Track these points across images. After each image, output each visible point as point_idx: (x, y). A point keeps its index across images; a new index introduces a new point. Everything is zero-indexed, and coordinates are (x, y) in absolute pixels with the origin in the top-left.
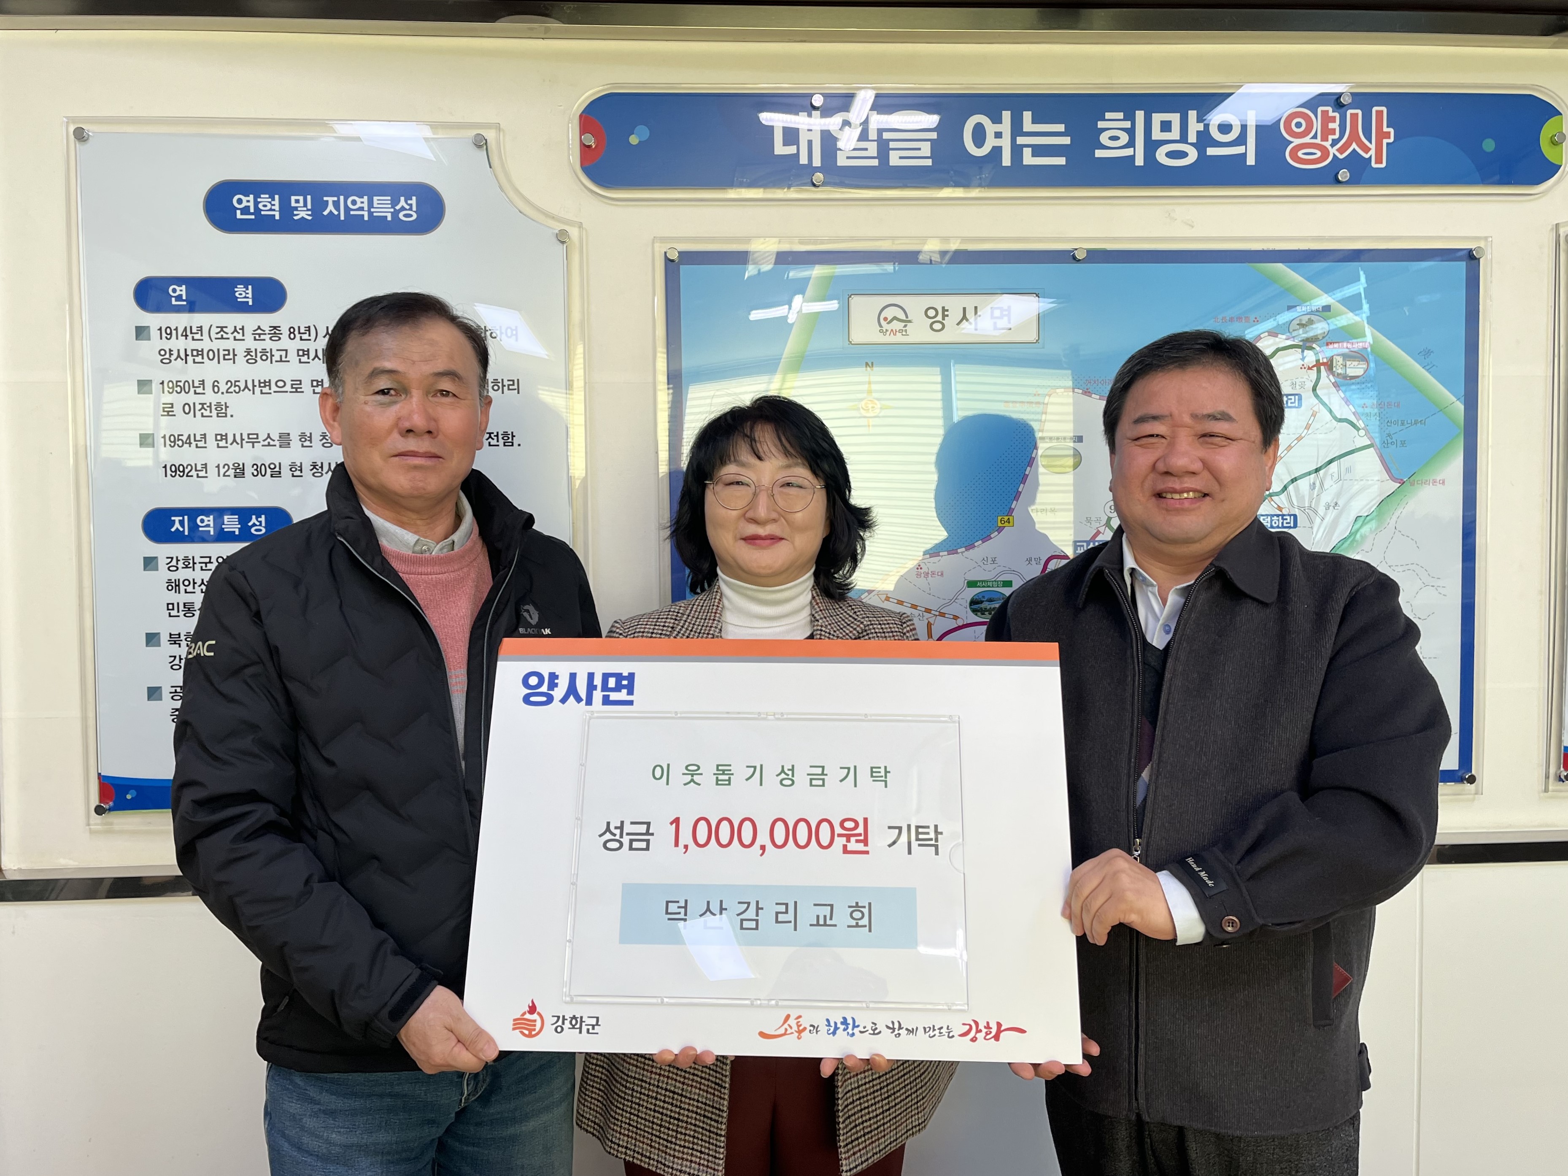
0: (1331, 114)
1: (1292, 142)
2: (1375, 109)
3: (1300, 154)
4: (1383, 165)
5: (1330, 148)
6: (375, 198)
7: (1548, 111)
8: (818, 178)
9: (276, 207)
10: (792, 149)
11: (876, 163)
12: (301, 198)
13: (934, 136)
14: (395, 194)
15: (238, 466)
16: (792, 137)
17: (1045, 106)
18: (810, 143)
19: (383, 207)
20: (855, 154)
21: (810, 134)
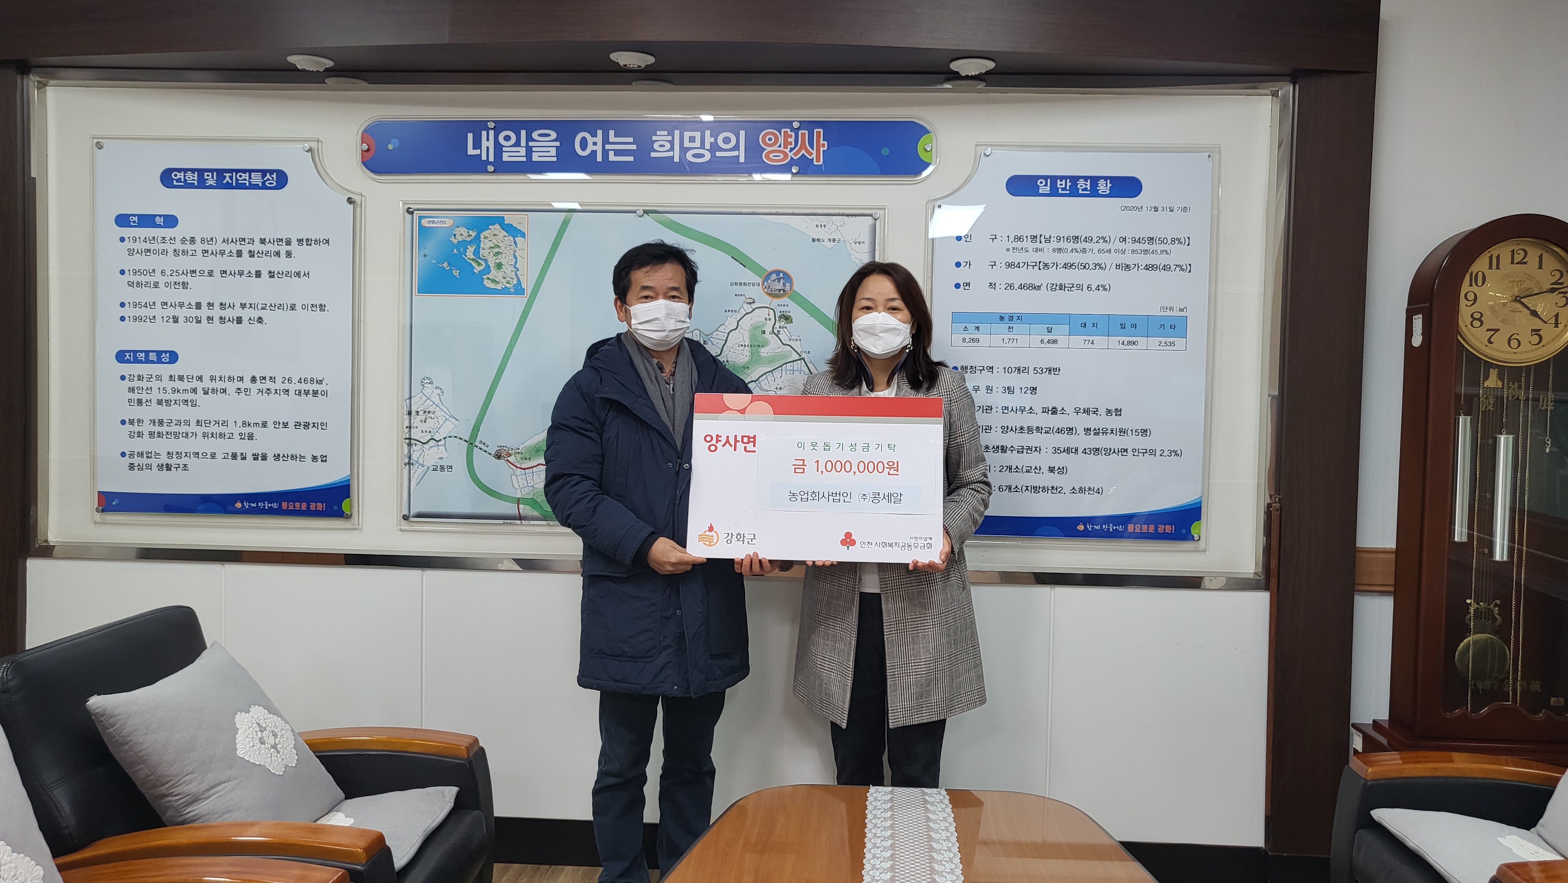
0: (789, 133)
1: (766, 149)
2: (816, 130)
3: (771, 156)
4: (821, 163)
5: (788, 153)
6: (252, 174)
7: (923, 131)
8: (491, 168)
9: (196, 178)
10: (477, 152)
11: (524, 159)
12: (210, 174)
13: (558, 144)
14: (264, 172)
15: (174, 317)
16: (477, 145)
17: (622, 128)
18: (488, 148)
19: (257, 179)
20: (513, 154)
21: (487, 143)
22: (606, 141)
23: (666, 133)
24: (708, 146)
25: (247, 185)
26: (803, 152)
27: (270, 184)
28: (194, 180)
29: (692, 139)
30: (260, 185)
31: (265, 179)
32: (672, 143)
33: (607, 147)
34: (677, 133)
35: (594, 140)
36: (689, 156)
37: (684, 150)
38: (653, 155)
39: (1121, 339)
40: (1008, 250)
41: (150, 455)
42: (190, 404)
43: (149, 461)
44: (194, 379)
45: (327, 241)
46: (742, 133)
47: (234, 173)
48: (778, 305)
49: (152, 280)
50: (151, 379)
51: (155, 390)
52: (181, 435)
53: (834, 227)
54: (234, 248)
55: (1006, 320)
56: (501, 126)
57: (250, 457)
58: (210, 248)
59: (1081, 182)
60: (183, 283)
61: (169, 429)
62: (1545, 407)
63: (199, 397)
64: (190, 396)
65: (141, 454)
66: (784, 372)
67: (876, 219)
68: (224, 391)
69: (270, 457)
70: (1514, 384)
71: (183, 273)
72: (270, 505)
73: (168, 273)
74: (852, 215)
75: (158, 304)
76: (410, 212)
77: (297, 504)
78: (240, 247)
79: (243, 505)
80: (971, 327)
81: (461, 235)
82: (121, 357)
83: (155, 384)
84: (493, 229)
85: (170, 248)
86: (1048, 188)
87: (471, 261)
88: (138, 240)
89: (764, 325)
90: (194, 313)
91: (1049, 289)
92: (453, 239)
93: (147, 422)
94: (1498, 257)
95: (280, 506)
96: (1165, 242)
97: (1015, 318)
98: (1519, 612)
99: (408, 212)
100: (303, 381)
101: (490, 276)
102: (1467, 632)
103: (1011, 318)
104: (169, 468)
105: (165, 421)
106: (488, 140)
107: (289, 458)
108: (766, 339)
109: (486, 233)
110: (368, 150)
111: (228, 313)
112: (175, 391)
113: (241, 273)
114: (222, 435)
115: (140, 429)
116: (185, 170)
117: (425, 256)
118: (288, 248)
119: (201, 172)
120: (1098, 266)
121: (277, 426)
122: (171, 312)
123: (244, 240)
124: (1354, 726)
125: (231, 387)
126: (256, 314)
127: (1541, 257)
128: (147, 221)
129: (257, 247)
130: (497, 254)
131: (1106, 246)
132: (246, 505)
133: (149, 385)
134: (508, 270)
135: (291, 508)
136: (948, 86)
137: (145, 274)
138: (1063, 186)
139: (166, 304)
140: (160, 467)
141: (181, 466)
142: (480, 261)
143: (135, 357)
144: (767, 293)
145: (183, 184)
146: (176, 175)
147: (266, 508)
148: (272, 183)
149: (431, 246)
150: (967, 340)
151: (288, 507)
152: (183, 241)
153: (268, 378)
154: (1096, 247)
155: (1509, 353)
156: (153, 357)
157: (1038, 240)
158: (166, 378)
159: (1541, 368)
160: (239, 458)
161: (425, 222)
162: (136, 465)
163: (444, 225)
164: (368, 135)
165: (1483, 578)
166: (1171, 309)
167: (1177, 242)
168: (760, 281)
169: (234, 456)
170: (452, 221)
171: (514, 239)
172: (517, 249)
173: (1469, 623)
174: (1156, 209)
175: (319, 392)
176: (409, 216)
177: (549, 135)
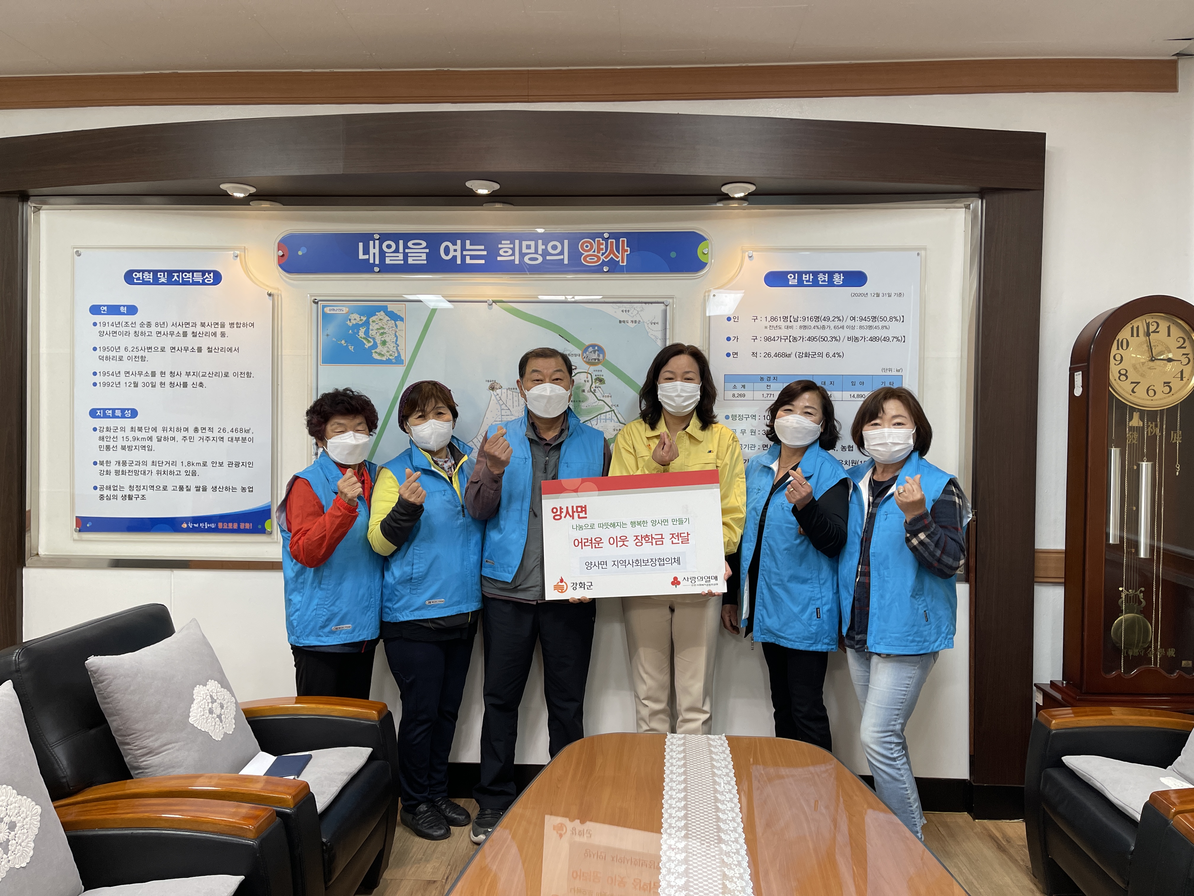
0: (601, 241)
1: (584, 254)
2: (621, 239)
3: (588, 259)
4: (625, 264)
5: (601, 256)
6: (195, 273)
7: (701, 239)
8: (377, 269)
9: (151, 277)
10: (366, 257)
11: (402, 262)
12: (162, 274)
13: (427, 251)
14: (204, 272)
15: (134, 383)
16: (366, 251)
17: (476, 238)
18: (374, 254)
19: (198, 277)
20: (394, 259)
21: (374, 250)
22: (463, 248)
23: (508, 242)
24: (540, 252)
25: (191, 282)
26: (612, 255)
27: (208, 281)
28: (150, 278)
29: (528, 247)
30: (201, 282)
31: (205, 277)
32: (513, 249)
33: (465, 253)
34: (517, 242)
35: (455, 247)
36: (526, 259)
37: (522, 255)
38: (499, 258)
39: (852, 393)
40: (766, 327)
41: (116, 488)
42: (147, 449)
43: (115, 493)
44: (150, 430)
45: (253, 325)
46: (566, 242)
47: (181, 273)
48: (594, 371)
49: (118, 354)
50: (117, 430)
51: (120, 439)
52: (140, 473)
53: (635, 312)
54: (181, 330)
55: (765, 380)
56: (384, 237)
57: (193, 489)
58: (162, 330)
59: (821, 276)
60: (142, 357)
61: (131, 468)
62: (1175, 441)
63: (154, 443)
64: (147, 443)
65: (108, 488)
66: (599, 421)
67: (667, 306)
68: (174, 438)
69: (209, 489)
70: (1152, 423)
71: (142, 349)
72: (209, 525)
73: (130, 349)
74: (649, 303)
75: (122, 373)
76: (316, 303)
77: (230, 525)
78: (185, 329)
79: (188, 526)
80: (739, 385)
81: (355, 319)
82: (93, 413)
83: (120, 434)
84: (379, 315)
85: (132, 331)
86: (796, 281)
87: (363, 340)
88: (107, 324)
89: (584, 386)
90: (150, 379)
91: (797, 356)
92: (348, 322)
93: (113, 463)
94: (1138, 328)
95: (217, 526)
96: (885, 320)
97: (772, 378)
98: (1158, 597)
99: (315, 302)
100: (234, 430)
101: (378, 350)
102: (1119, 612)
103: (769, 378)
104: (130, 498)
105: (128, 462)
106: (374, 248)
107: (224, 489)
108: (584, 395)
109: (374, 318)
110: (283, 256)
111: (176, 380)
112: (135, 439)
113: (186, 349)
114: (172, 473)
115: (109, 468)
116: (143, 271)
117: (328, 335)
118: (223, 330)
119: (155, 272)
120: (834, 338)
121: (214, 465)
122: (132, 379)
123: (188, 324)
124: (1035, 685)
125: (179, 436)
126: (198, 380)
127: (1169, 328)
128: (114, 310)
129: (199, 329)
130: (383, 334)
131: (840, 324)
132: (191, 525)
133: (115, 434)
134: (391, 346)
135: (225, 527)
136: (719, 205)
137: (112, 350)
138: (808, 279)
139: (128, 373)
140: (124, 497)
141: (140, 496)
142: (369, 339)
143: (104, 413)
144: (585, 362)
145: (141, 281)
146: (136, 275)
147: (206, 527)
148: (210, 281)
149: (331, 329)
150: (736, 396)
151: (223, 526)
152: (142, 324)
153: (207, 429)
154: (832, 324)
155: (1148, 400)
156: (118, 413)
157: (789, 320)
158: (128, 429)
159: (1171, 411)
160: (185, 490)
161: (327, 310)
162: (105, 496)
163: (341, 312)
164: (281, 245)
165: (1131, 571)
166: (890, 370)
167: (894, 320)
168: (580, 352)
169: (181, 488)
170: (347, 309)
171: (395, 323)
172: (398, 330)
173: (1121, 605)
174: (878, 295)
175: (247, 439)
176: (315, 305)
177: (420, 244)
